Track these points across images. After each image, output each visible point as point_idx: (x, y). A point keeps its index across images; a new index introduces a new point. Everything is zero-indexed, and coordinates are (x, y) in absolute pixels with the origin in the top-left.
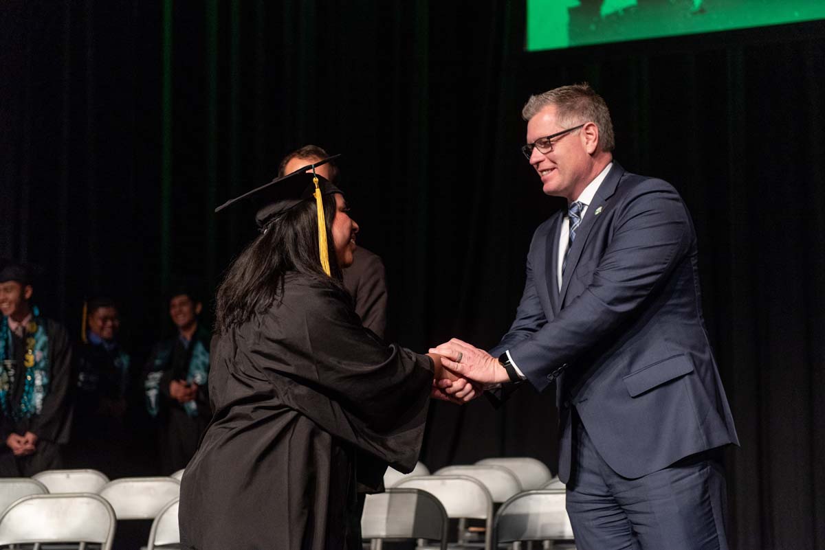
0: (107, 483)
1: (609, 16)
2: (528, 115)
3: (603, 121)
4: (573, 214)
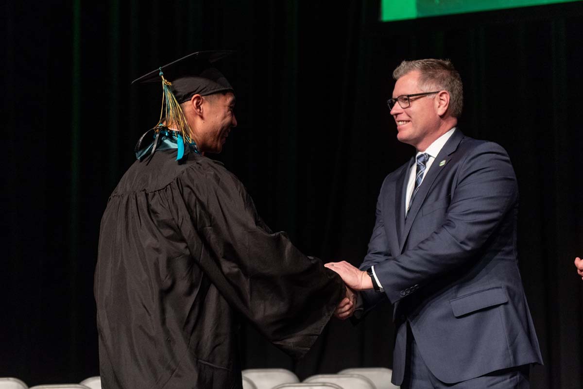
2: (398, 75)
3: (456, 92)
4: (420, 162)
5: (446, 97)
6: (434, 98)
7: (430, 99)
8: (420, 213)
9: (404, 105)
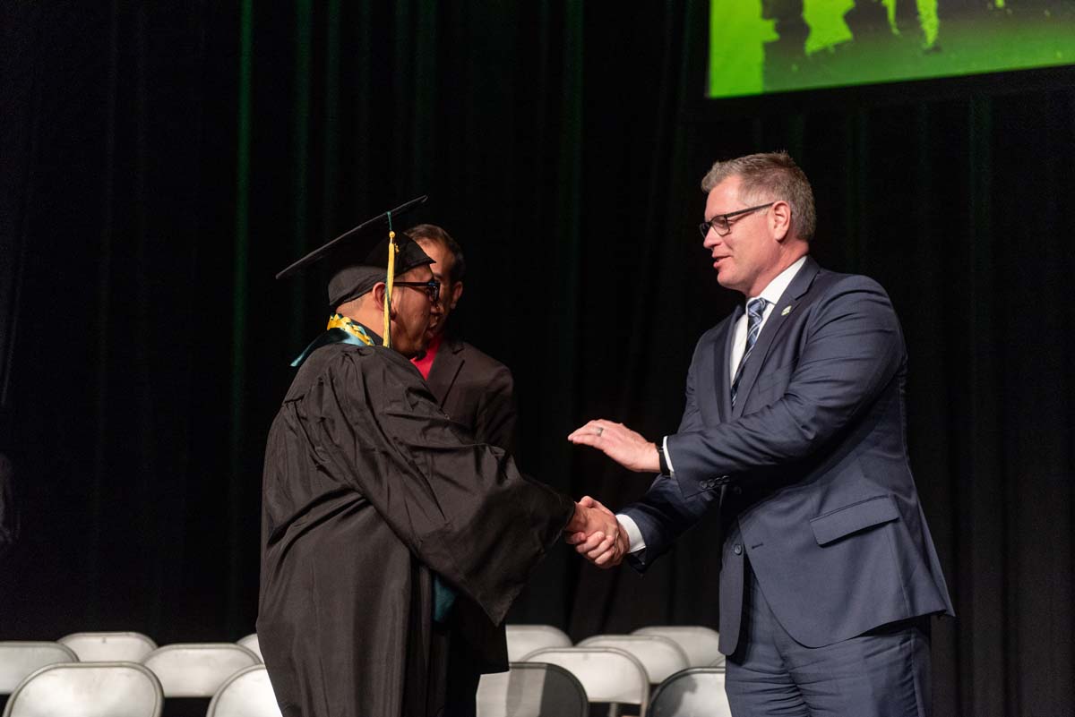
0: (154, 650)
1: (815, 54)
2: (709, 186)
4: (753, 311)
6: (766, 215)
7: (759, 217)
8: (756, 390)
9: (721, 231)
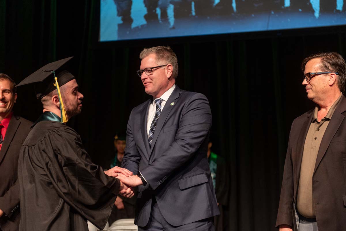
1: (135, 28)
2: (142, 57)
3: (175, 64)
4: (158, 103)
5: (171, 67)
6: (165, 69)
7: (162, 69)
9: (148, 74)
